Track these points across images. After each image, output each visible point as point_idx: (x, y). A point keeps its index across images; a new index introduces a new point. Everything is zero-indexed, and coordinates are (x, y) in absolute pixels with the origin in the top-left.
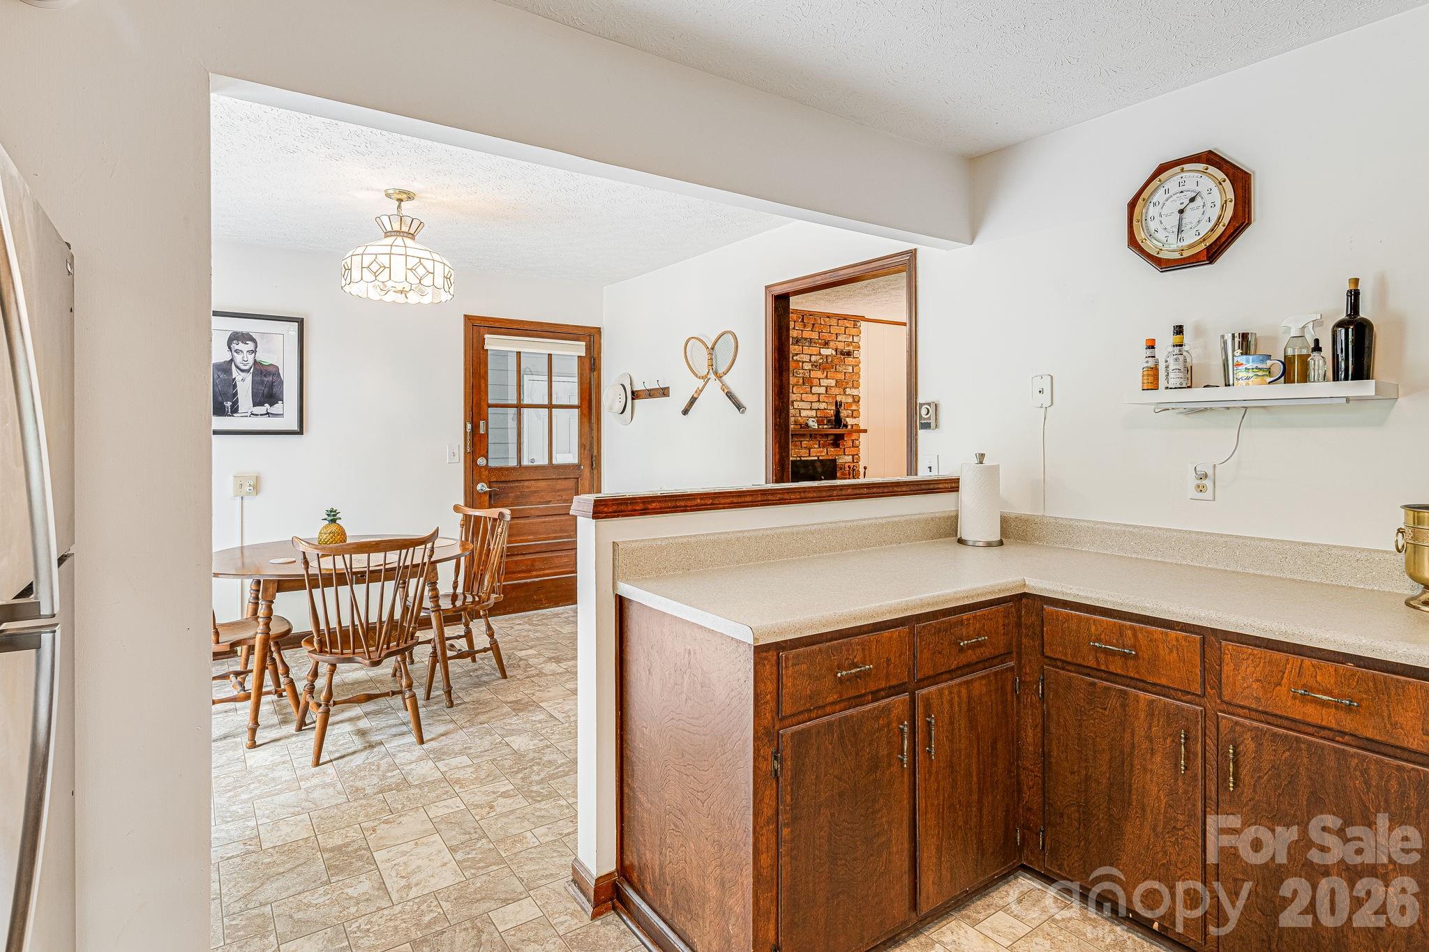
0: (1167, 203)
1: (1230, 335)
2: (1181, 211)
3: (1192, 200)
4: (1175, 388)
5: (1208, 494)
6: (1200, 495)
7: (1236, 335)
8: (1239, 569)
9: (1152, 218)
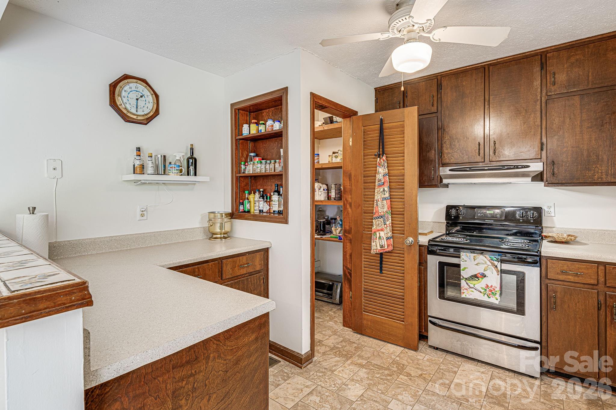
0: (130, 93)
1: (160, 156)
2: (137, 99)
3: (141, 97)
4: (151, 174)
5: (145, 218)
6: (143, 218)
7: (162, 156)
8: (159, 244)
9: (124, 96)
